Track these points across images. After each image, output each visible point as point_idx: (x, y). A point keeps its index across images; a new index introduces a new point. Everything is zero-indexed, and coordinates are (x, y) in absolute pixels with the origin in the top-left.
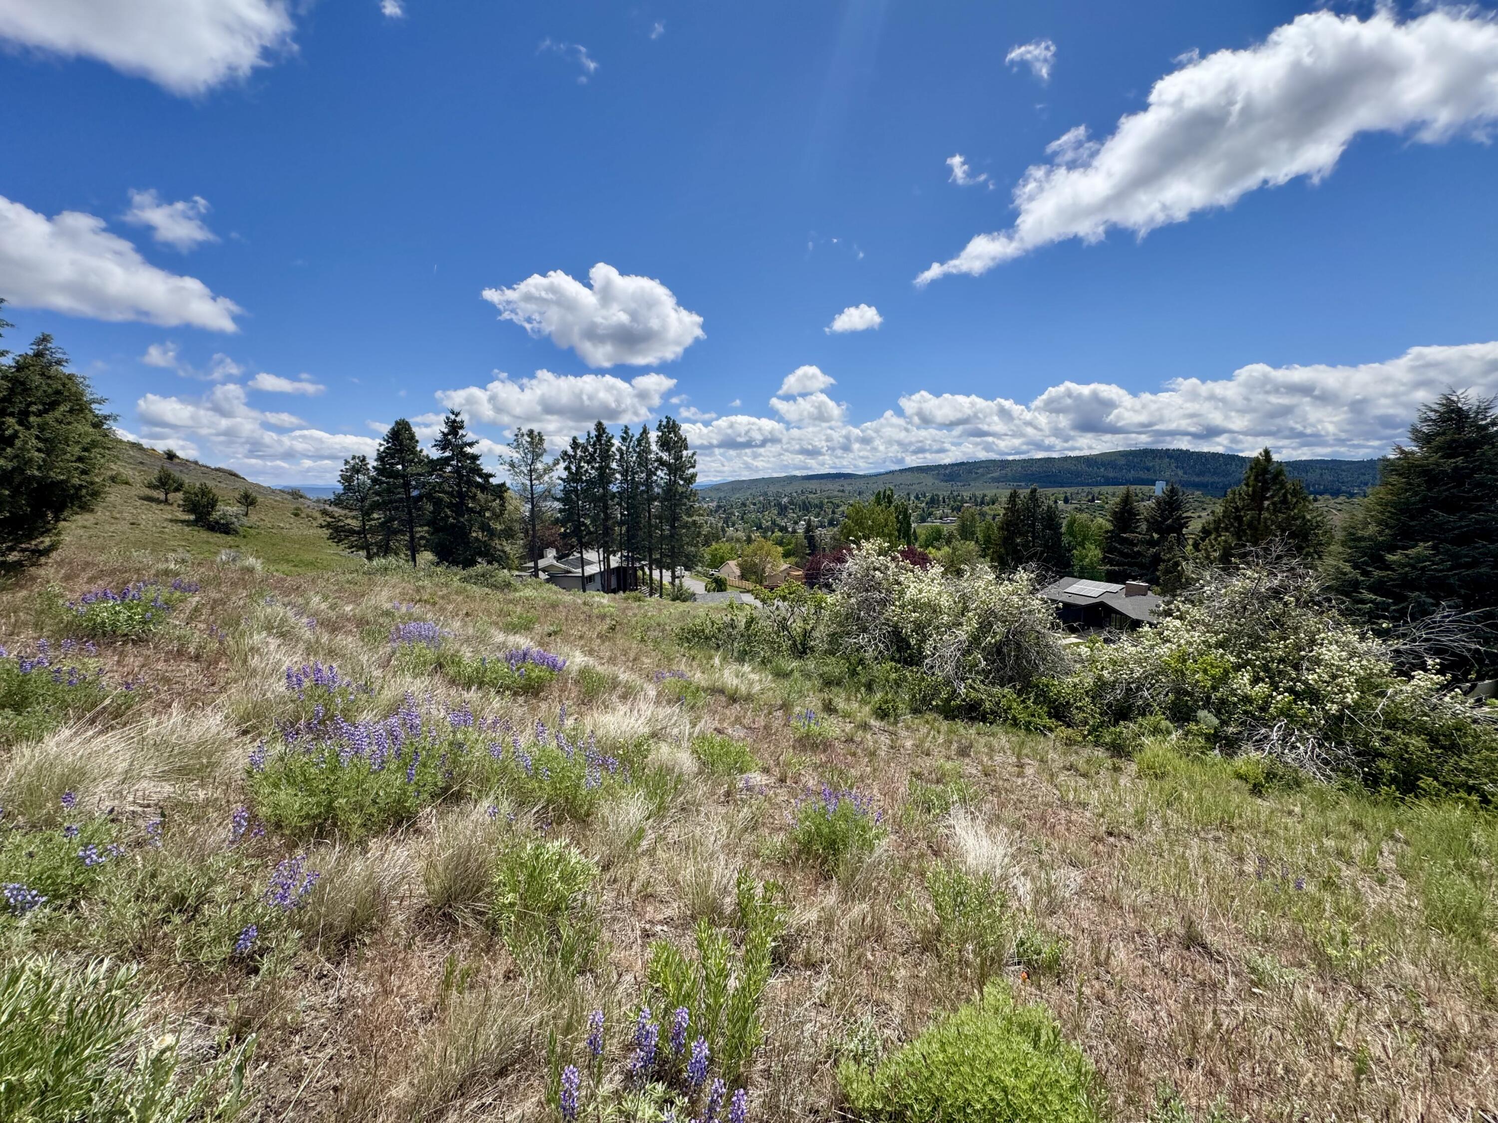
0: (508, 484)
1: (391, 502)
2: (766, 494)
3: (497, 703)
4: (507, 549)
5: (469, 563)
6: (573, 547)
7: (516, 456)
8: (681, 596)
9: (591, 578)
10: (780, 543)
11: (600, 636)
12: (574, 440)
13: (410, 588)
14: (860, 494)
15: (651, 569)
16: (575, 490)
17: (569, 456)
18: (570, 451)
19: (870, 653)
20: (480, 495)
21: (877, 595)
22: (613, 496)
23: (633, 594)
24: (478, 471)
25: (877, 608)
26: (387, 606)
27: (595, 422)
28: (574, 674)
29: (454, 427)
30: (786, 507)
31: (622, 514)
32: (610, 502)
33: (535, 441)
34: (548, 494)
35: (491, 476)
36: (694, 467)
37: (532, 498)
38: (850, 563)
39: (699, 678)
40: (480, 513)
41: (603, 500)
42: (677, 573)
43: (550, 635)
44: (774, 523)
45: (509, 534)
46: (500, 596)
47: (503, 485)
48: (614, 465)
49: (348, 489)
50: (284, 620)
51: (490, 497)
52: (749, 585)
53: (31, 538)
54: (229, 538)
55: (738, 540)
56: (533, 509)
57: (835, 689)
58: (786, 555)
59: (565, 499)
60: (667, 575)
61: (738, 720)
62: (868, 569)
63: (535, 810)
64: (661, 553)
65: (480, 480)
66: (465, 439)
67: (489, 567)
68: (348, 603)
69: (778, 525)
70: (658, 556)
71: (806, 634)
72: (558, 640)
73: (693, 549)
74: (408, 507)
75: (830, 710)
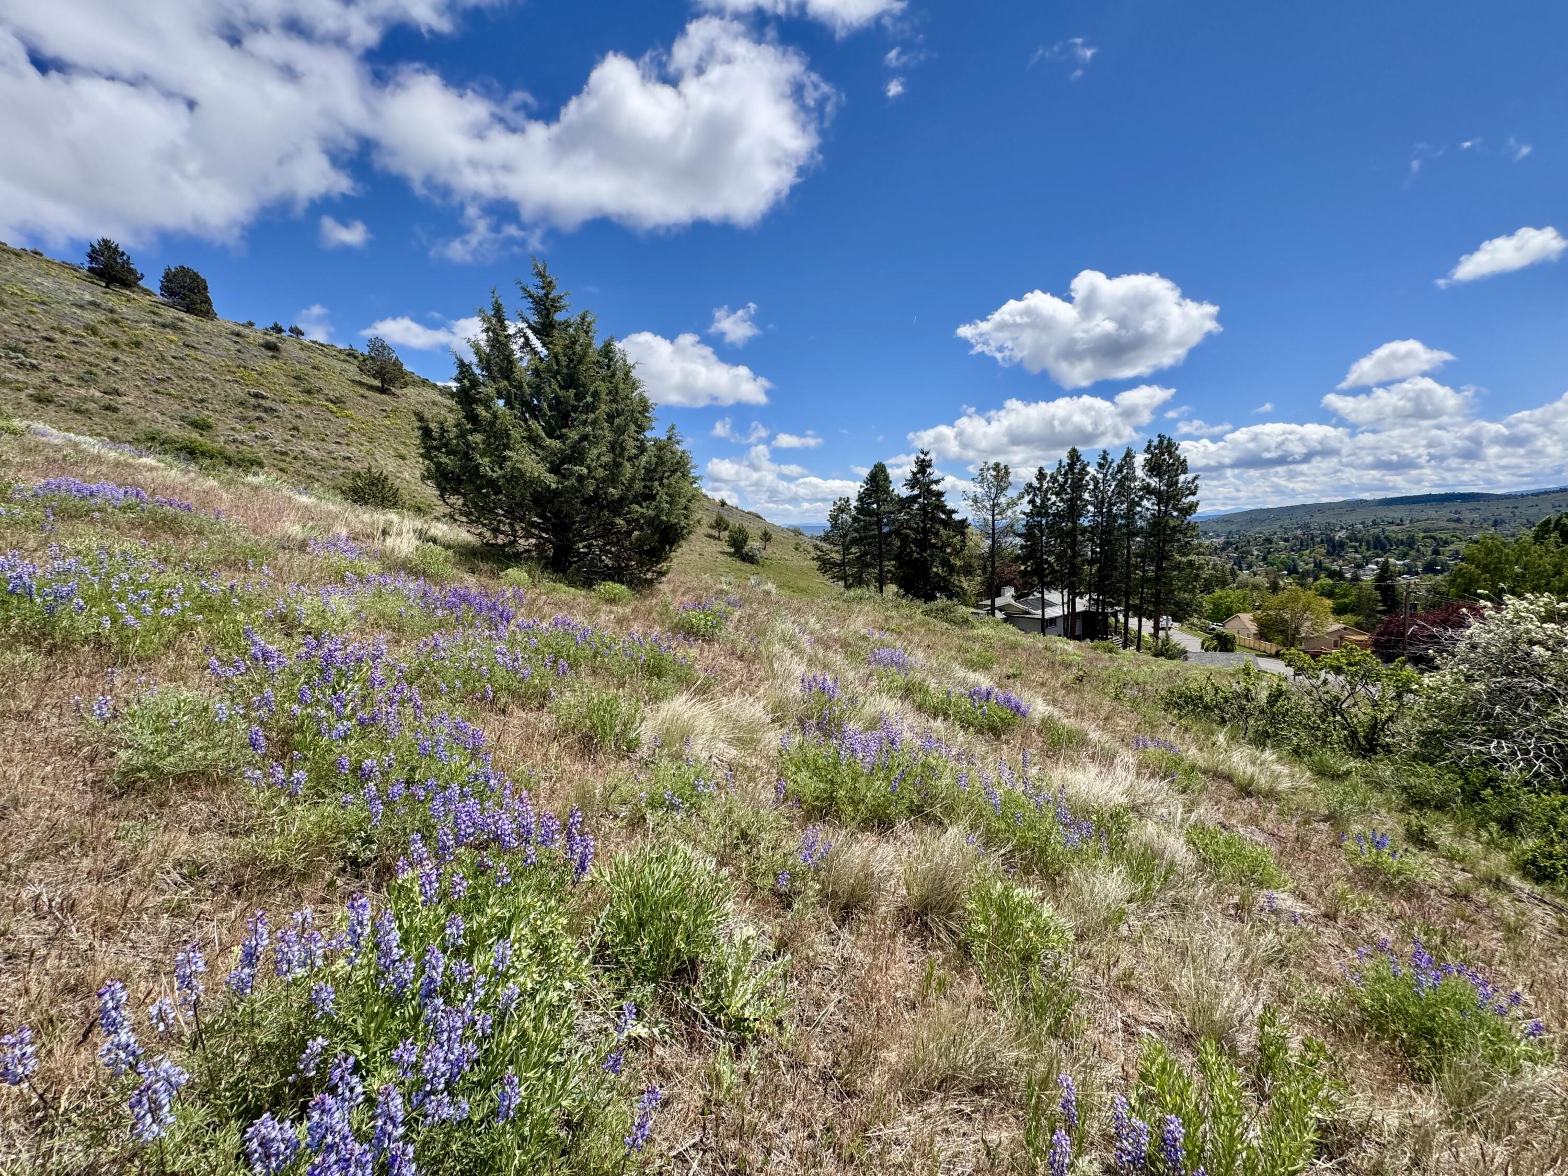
0: (970, 520)
1: (866, 538)
2: (1307, 526)
3: (961, 736)
4: (965, 585)
5: (930, 598)
6: (1033, 586)
7: (980, 491)
8: (1166, 651)
9: (1053, 621)
10: (1330, 595)
11: (1064, 686)
12: (1041, 470)
13: (880, 618)
14: (1495, 524)
15: (1126, 617)
16: (1039, 525)
17: (1034, 488)
18: (1036, 484)
19: (1514, 772)
20: (942, 531)
21: (1534, 684)
22: (1084, 531)
23: (1105, 643)
24: (942, 508)
25: (1534, 705)
26: (863, 631)
27: (1069, 449)
28: (1037, 723)
29: (923, 466)
30: (1342, 545)
31: (1093, 552)
32: (1080, 538)
33: (1001, 474)
34: (1010, 530)
35: (954, 512)
36: (1194, 494)
37: (993, 533)
38: (1475, 628)
39: (1193, 754)
40: (942, 549)
41: (1071, 537)
42: (1163, 623)
43: (1009, 677)
44: (1319, 565)
45: (968, 570)
46: (957, 631)
47: (964, 521)
48: (1086, 496)
49: (834, 526)
50: (793, 636)
51: (952, 533)
52: (1272, 648)
53: (658, 562)
54: (753, 567)
55: (1256, 587)
56: (993, 544)
57: (1433, 815)
58: (1339, 611)
59: (1029, 535)
60: (1148, 626)
61: (1253, 820)
62: (1515, 641)
63: (1002, 851)
64: (1141, 599)
65: (943, 516)
66: (932, 477)
67: (949, 602)
68: (834, 626)
69: (1326, 569)
70: (1137, 602)
71: (1375, 727)
72: (1018, 684)
73: (1186, 595)
74: (879, 542)
75: (1422, 842)
